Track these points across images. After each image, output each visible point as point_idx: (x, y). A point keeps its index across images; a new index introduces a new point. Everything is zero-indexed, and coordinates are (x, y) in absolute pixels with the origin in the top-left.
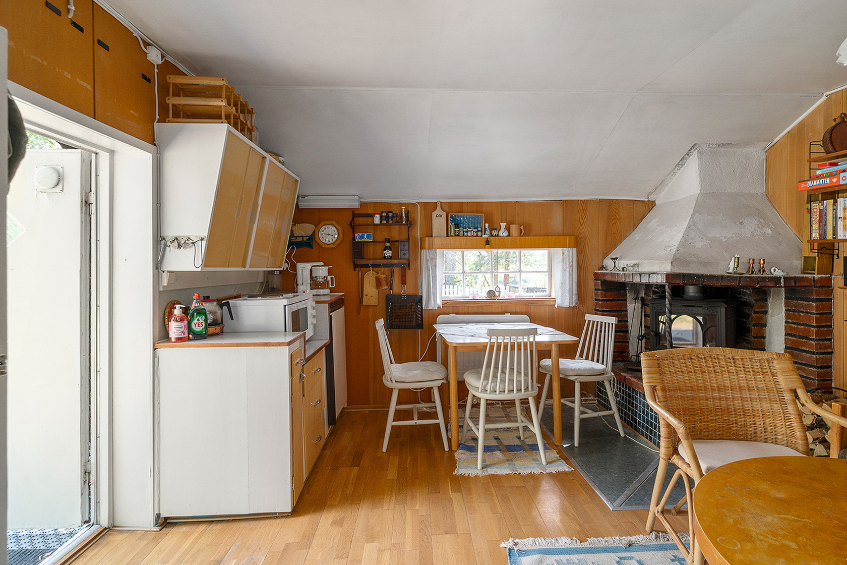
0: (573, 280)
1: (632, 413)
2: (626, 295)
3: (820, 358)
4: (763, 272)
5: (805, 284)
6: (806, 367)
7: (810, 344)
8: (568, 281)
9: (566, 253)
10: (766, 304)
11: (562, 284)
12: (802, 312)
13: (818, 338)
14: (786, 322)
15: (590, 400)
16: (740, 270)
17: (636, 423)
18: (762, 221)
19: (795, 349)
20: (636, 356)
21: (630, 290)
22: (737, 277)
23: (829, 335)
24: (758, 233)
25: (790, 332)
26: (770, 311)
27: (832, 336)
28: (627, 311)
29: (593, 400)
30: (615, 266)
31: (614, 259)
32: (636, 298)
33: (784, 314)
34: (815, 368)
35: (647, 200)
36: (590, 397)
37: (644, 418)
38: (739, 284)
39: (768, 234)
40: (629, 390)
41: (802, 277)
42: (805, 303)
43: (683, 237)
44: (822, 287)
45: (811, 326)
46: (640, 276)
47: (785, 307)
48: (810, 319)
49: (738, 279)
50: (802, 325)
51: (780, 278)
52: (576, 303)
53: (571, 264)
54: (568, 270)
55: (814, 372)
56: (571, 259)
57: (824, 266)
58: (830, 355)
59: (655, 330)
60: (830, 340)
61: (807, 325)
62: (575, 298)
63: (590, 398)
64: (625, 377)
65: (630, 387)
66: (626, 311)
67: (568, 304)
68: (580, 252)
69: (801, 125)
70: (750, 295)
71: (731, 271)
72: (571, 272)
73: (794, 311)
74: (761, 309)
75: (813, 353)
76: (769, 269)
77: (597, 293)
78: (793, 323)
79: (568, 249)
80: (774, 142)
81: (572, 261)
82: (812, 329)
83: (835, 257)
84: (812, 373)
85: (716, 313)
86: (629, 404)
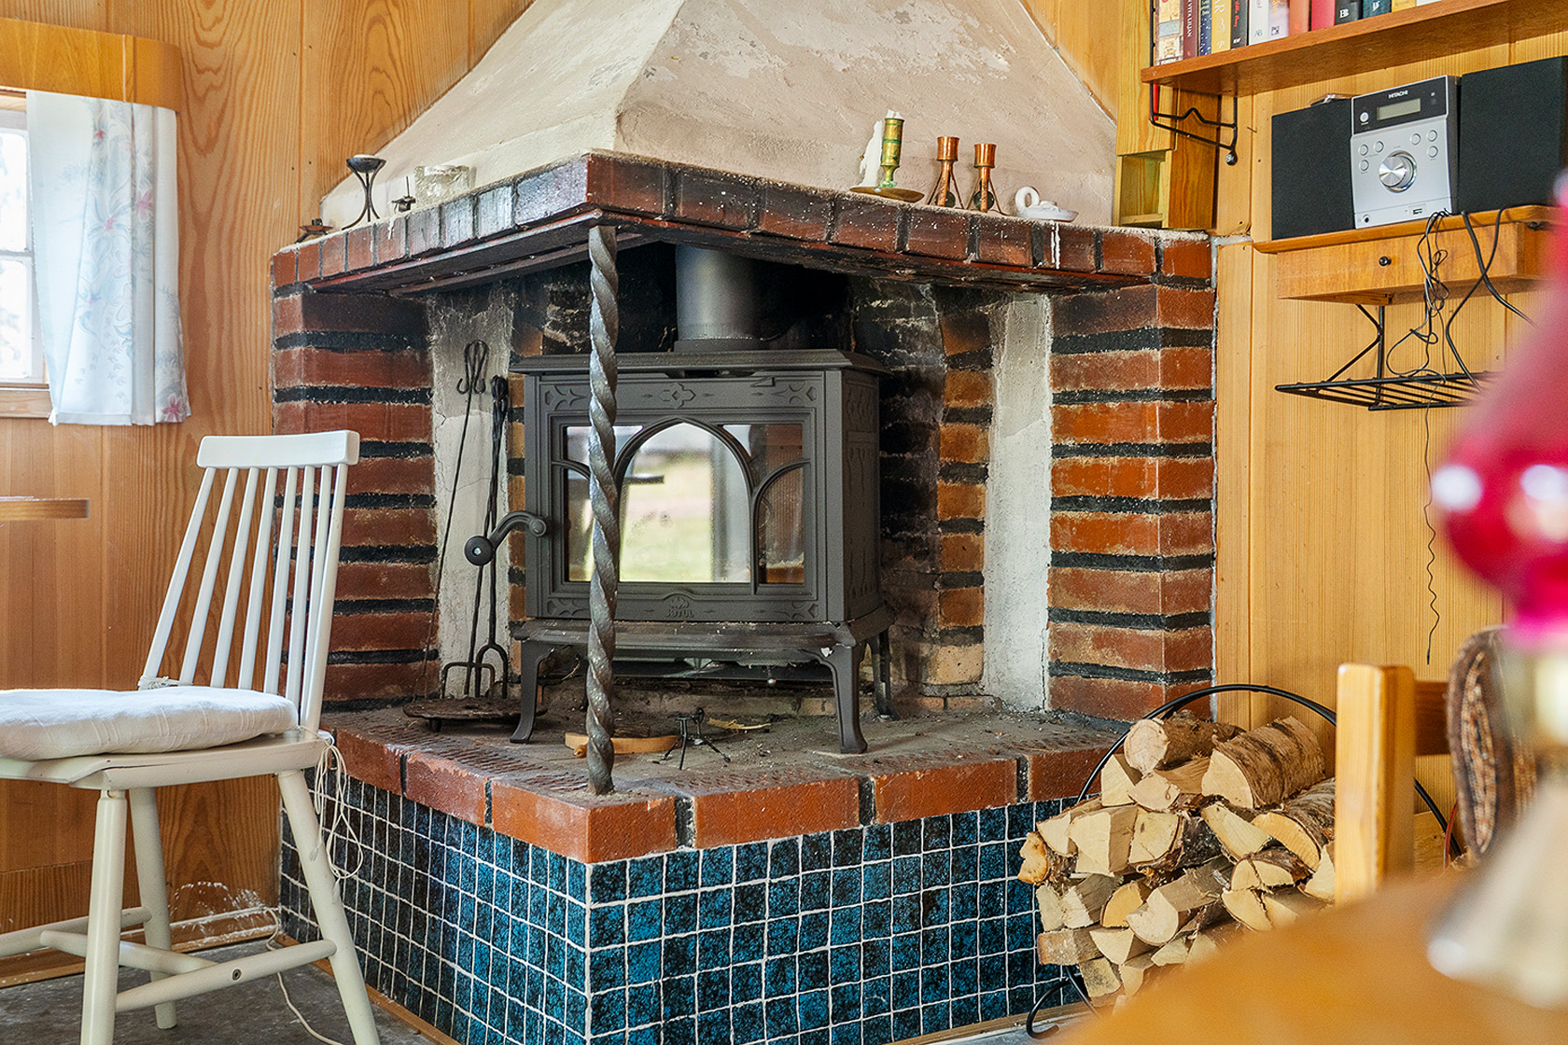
0: (153, 282)
1: (432, 945)
2: (426, 370)
3: (1176, 584)
4: (990, 205)
5: (1130, 265)
6: (1127, 630)
7: (1143, 529)
8: (127, 280)
9: (117, 128)
10: (986, 377)
11: (94, 298)
12: (1114, 396)
13: (1168, 498)
14: (1058, 451)
15: (245, 923)
16: (902, 181)
17: (448, 993)
18: (976, 24)
19: (1089, 560)
20: (469, 665)
21: (447, 349)
22: (893, 209)
23: (1202, 486)
24: (964, 62)
25: (1070, 491)
26: (1000, 411)
27: (1211, 491)
28: (431, 451)
29: (261, 920)
30: (369, 204)
31: (367, 167)
32: (472, 387)
33: (1048, 418)
34: (1160, 626)
36: (245, 906)
37: (483, 954)
38: (902, 243)
39: (995, 71)
40: (422, 826)
41: (1121, 237)
42: (1126, 354)
43: (673, 26)
44: (1180, 281)
45: (1145, 449)
46: (475, 209)
47: (1054, 385)
48: (1141, 419)
49: (898, 219)
50: (1113, 450)
51: (1048, 230)
52: (173, 408)
53: (143, 191)
54: (125, 220)
55: (1156, 642)
56: (143, 162)
57: (1189, 192)
58: (1206, 570)
59: (547, 513)
60: (1204, 505)
61: (1131, 449)
62: (164, 376)
63: (245, 913)
64: (403, 759)
65: (424, 809)
66: (427, 449)
67: (127, 409)
68: (202, 141)
70: (932, 339)
71: (870, 181)
72: (142, 235)
73: (1085, 397)
74: (971, 400)
75: (1151, 564)
76: (1009, 193)
77: (287, 357)
78: (1082, 450)
79: (126, 105)
81: (152, 178)
82: (1150, 460)
83: (1225, 156)
84: (1145, 650)
85: (807, 403)
86: (420, 900)
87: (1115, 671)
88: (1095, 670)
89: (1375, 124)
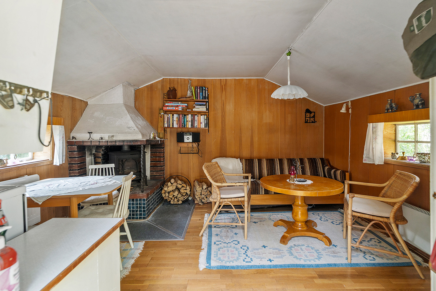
0: (63, 146)
2: (85, 153)
6: (159, 172)
12: (157, 152)
14: (151, 157)
19: (155, 166)
21: (88, 150)
24: (144, 123)
25: (153, 161)
27: (164, 160)
28: (86, 162)
30: (90, 136)
31: (90, 133)
32: (91, 154)
33: (150, 154)
34: (163, 171)
35: (86, 101)
42: (159, 149)
45: (161, 157)
47: (150, 151)
48: (161, 154)
50: (158, 157)
52: (64, 161)
53: (63, 136)
54: (61, 139)
58: (164, 166)
61: (159, 157)
62: (64, 158)
69: (152, 85)
71: (152, 138)
72: (63, 141)
73: (154, 152)
77: (73, 153)
78: (154, 157)
79: (62, 126)
80: (139, 88)
81: (63, 134)
84: (161, 173)
87: (158, 175)
88: (155, 175)
89: (186, 135)
